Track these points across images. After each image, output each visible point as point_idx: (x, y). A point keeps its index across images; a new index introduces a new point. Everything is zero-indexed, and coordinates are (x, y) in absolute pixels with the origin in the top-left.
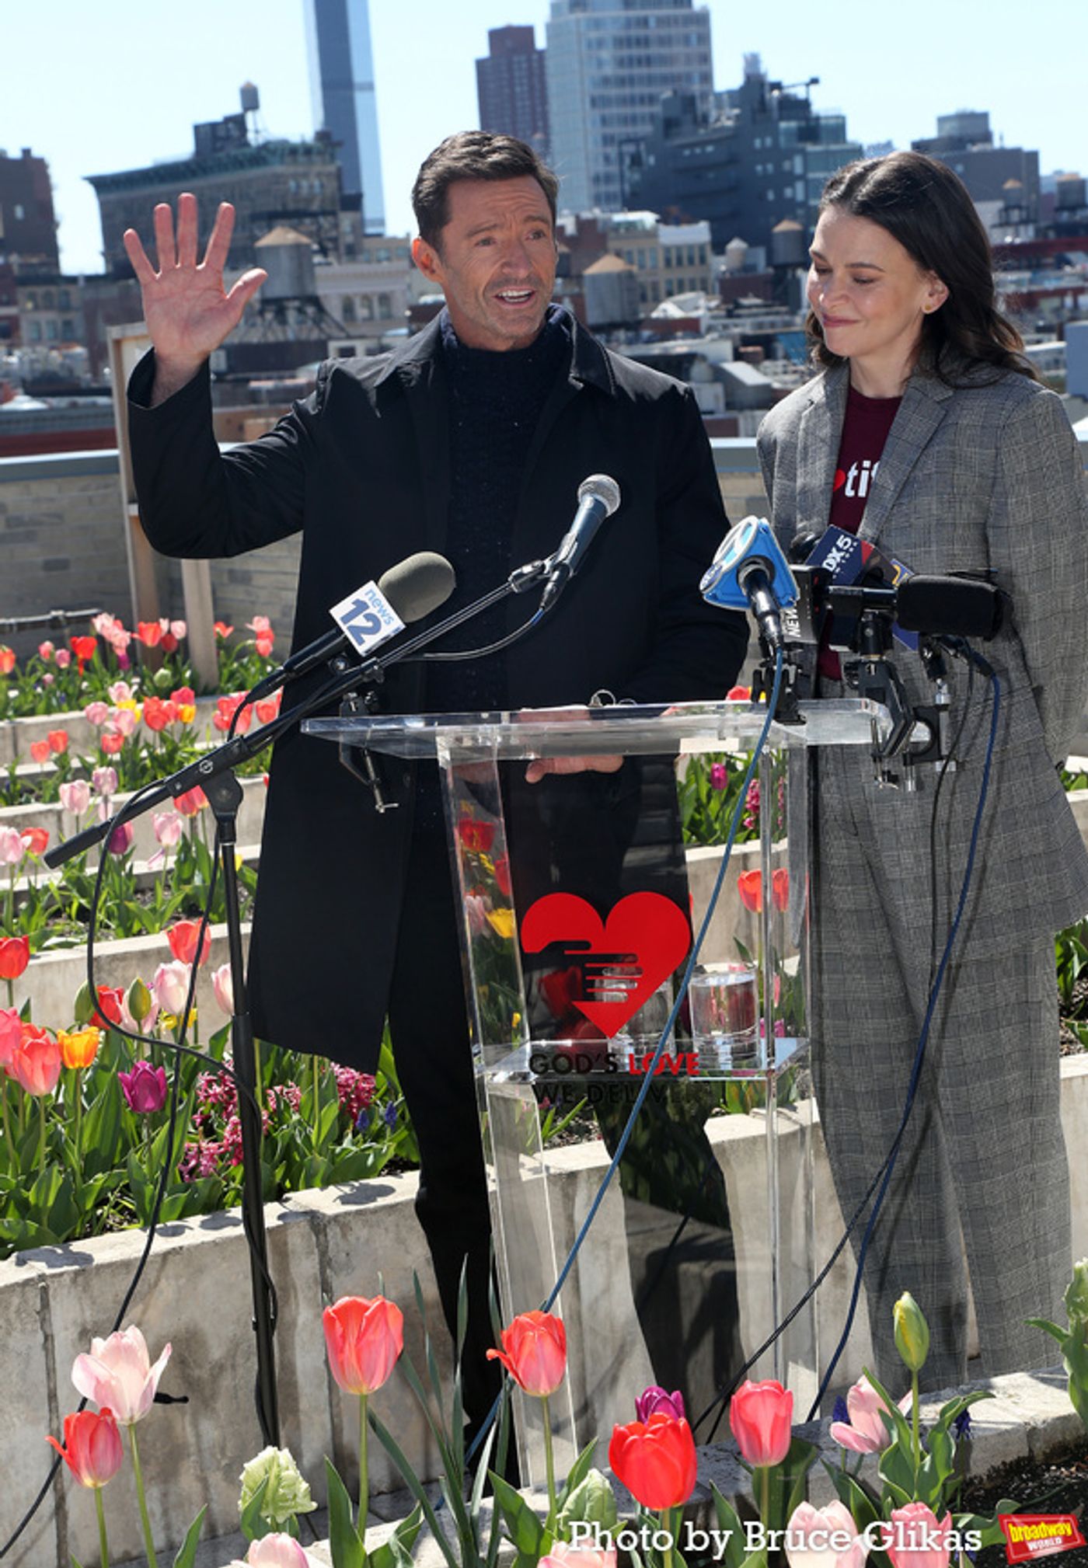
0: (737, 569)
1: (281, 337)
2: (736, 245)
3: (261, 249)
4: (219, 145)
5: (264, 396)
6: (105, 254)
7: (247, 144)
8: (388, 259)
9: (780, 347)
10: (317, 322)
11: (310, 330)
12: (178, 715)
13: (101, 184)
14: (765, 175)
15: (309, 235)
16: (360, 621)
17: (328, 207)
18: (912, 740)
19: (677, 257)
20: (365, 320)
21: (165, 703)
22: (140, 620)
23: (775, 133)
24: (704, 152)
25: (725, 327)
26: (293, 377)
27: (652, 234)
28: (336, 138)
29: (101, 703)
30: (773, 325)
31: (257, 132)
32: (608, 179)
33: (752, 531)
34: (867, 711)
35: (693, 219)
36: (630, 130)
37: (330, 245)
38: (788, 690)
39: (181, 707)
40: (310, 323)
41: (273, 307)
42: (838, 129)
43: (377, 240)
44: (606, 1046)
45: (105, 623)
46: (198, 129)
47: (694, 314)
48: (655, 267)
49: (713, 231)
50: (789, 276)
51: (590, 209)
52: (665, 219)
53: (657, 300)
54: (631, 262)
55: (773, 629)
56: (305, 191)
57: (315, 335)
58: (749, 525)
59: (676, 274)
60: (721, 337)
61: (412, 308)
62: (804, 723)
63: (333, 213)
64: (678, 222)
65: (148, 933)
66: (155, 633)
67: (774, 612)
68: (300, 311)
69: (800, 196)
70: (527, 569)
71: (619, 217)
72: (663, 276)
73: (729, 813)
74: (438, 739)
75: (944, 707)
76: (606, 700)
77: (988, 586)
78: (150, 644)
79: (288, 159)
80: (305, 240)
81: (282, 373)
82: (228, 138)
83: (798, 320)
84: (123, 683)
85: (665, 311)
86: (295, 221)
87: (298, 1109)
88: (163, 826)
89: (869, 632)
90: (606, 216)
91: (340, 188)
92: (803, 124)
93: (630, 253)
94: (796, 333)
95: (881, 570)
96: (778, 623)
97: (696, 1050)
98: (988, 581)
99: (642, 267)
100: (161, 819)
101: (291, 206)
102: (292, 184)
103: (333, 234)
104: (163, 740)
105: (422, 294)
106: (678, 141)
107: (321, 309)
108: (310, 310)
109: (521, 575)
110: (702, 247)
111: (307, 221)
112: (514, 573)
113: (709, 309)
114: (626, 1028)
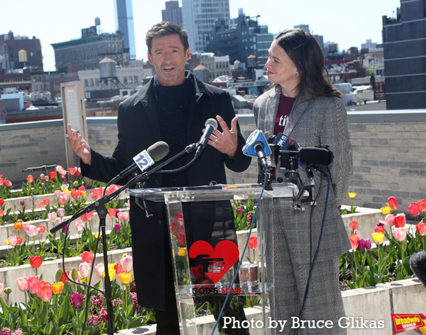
0: (253, 145)
1: (106, 89)
2: (237, 62)
3: (100, 64)
4: (88, 35)
5: (101, 105)
6: (56, 66)
7: (97, 34)
8: (137, 66)
9: (250, 91)
10: (117, 84)
11: (115, 87)
12: (81, 194)
13: (55, 46)
14: (245, 42)
15: (115, 60)
16: (141, 161)
17: (120, 52)
18: (304, 196)
19: (220, 65)
20: (130, 83)
21: (77, 191)
22: (69, 167)
23: (248, 31)
24: (227, 36)
25: (234, 85)
26: (110, 100)
27: (212, 59)
28: (122, 32)
29: (59, 191)
30: (247, 85)
31: (99, 31)
32: (200, 43)
33: (257, 134)
34: (291, 186)
35: (224, 55)
36: (206, 30)
37: (120, 62)
38: (269, 180)
39: (82, 191)
40: (115, 84)
41: (104, 80)
42: (266, 29)
43: (134, 61)
44: (214, 286)
45: (59, 168)
46: (82, 30)
47: (225, 81)
48: (213, 68)
49: (230, 58)
50: (252, 71)
51: (195, 52)
52: (216, 55)
53: (214, 78)
54: (207, 67)
55: (264, 162)
56: (113, 47)
57: (116, 88)
58: (257, 132)
59: (220, 70)
60: (233, 88)
61: (144, 80)
62: (273, 190)
63: (121, 54)
64: (220, 55)
65: (74, 256)
66: (73, 171)
67: (264, 157)
68: (112, 81)
69: (255, 48)
70: (191, 146)
71: (203, 54)
72: (216, 71)
73: (243, 221)
74: (165, 196)
75: (313, 186)
76: (214, 184)
77: (327, 150)
78: (72, 174)
79: (108, 38)
80: (113, 61)
81: (106, 99)
82: (91, 33)
83: (255, 83)
84: (65, 185)
85: (216, 80)
86: (110, 56)
87: (121, 306)
88: (78, 225)
89: (292, 164)
90: (199, 54)
91: (123, 46)
92: (256, 28)
93: (206, 64)
94: (254, 87)
95: (294, 146)
96: (266, 160)
97: (241, 287)
98: (327, 149)
99: (210, 68)
100: (78, 223)
101: (109, 52)
102: (110, 45)
103: (121, 59)
104: (77, 201)
105: (147, 76)
106: (220, 33)
107: (118, 81)
108: (115, 81)
109: (189, 147)
110: (227, 63)
111: (114, 56)
112: (187, 147)
113: (229, 80)
114: (220, 280)
